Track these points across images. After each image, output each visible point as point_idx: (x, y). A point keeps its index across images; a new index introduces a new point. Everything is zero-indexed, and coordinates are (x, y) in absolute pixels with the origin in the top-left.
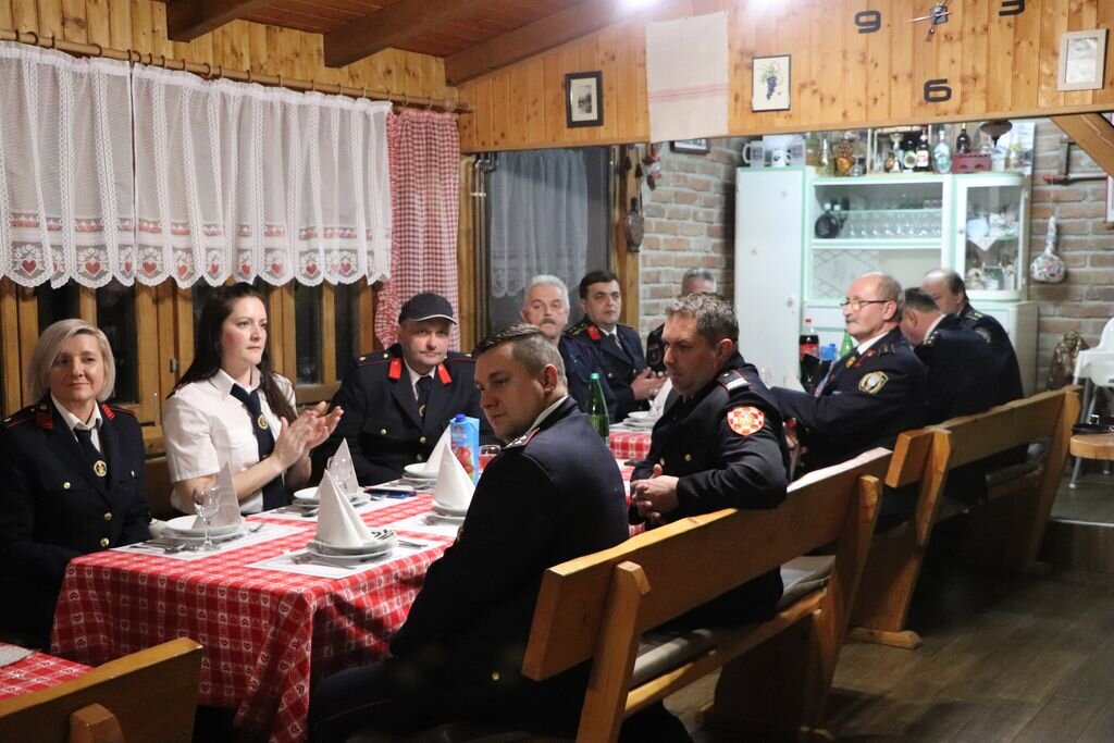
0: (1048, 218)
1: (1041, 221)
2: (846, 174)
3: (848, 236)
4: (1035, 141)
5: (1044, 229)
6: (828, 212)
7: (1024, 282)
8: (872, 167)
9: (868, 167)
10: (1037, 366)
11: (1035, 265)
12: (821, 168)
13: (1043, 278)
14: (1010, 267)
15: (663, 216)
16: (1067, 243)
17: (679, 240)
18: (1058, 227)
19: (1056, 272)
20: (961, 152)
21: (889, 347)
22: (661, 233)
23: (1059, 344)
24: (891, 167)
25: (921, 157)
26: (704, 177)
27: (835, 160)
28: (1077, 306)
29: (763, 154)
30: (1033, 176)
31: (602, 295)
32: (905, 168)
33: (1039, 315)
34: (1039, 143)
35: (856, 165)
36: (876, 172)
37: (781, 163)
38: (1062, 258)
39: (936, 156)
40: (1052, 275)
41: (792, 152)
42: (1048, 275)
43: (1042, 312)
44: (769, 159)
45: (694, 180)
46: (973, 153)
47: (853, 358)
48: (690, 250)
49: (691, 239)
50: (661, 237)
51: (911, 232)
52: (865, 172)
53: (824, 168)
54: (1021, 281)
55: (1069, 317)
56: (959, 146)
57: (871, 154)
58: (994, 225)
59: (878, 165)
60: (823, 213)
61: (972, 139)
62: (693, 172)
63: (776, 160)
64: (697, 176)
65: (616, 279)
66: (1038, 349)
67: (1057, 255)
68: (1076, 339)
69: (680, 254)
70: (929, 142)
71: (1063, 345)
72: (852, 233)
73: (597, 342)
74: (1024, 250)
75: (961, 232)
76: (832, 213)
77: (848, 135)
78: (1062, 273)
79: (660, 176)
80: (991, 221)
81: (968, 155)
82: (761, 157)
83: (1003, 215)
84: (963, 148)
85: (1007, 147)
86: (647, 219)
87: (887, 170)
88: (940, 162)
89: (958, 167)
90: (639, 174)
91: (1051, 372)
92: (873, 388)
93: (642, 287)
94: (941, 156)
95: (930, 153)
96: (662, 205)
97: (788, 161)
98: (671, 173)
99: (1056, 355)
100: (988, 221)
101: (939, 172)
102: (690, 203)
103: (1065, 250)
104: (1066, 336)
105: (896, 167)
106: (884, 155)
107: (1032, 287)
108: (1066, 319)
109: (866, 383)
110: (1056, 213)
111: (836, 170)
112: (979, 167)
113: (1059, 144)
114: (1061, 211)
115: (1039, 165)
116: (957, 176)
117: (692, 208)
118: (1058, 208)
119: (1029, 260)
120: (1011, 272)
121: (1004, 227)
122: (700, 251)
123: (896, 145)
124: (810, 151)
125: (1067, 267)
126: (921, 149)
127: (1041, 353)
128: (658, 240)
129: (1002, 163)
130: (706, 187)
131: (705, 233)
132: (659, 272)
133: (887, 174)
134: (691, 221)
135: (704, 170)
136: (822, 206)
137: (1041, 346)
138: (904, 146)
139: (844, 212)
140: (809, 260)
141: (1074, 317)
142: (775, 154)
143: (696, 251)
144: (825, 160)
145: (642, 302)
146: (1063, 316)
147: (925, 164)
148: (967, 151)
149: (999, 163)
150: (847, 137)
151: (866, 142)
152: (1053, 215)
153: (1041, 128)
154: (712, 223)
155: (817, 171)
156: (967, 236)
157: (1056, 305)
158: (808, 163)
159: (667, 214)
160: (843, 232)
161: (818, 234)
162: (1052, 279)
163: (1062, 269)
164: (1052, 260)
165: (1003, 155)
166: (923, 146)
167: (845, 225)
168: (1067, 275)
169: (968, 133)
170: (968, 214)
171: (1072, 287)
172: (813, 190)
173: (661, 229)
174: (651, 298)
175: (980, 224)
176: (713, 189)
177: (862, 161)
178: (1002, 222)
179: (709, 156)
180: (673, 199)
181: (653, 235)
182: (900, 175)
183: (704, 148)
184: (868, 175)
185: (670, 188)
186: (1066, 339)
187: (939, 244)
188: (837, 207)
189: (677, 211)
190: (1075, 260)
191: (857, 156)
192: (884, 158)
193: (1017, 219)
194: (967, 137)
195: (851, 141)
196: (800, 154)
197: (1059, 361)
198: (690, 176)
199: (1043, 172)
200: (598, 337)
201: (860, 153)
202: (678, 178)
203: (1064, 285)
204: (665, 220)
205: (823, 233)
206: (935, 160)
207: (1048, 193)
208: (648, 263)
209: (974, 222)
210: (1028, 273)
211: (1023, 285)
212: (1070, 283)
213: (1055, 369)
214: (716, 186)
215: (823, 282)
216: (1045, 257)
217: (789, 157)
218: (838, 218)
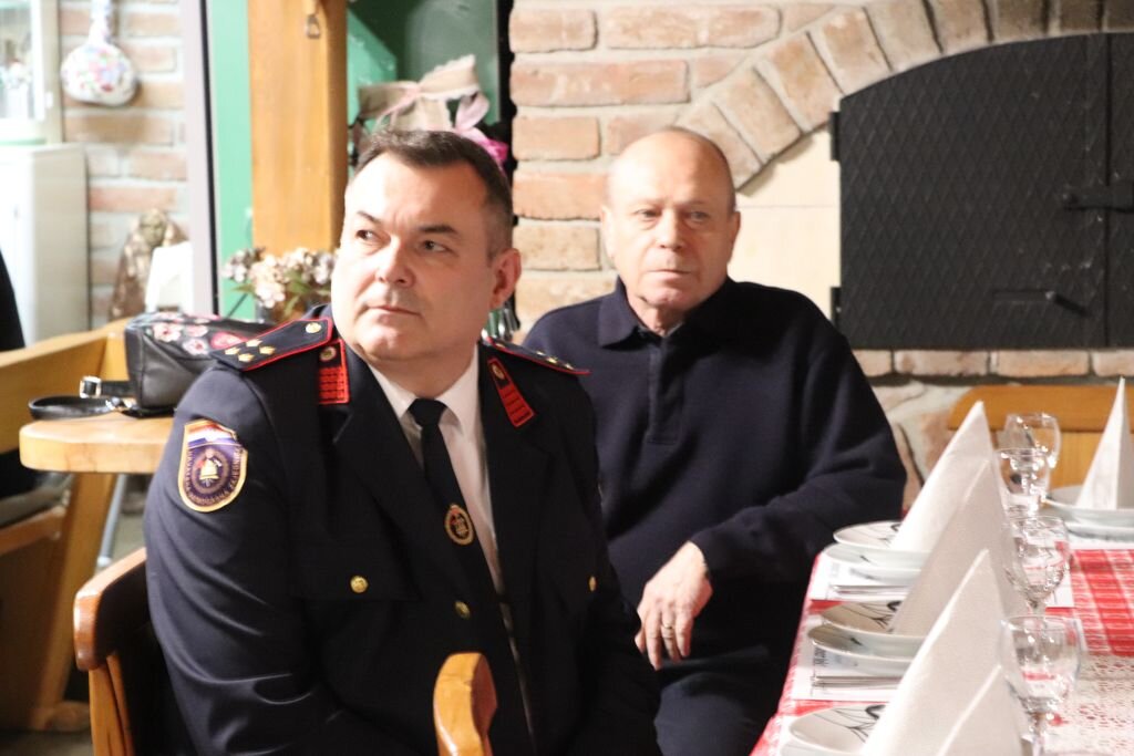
7: (50, 104)
10: (90, 285)
11: (69, 65)
13: (88, 96)
14: (16, 69)
16: (135, 20)
19: (114, 83)
23: (129, 238)
28: (164, 156)
33: (88, 176)
38: (126, 52)
40: (107, 89)
42: (97, 86)
43: (95, 169)
54: (45, 101)
55: (149, 178)
66: (90, 249)
67: (117, 45)
68: (161, 226)
71: (136, 237)
74: (45, 33)
78: (127, 84)
91: (116, 296)
99: (124, 262)
103: (131, 36)
104: (142, 218)
107: (72, 113)
108: (143, 184)
119: (57, 54)
120: (21, 80)
125: (138, 71)
127: (96, 256)
137: (97, 239)
141: (160, 179)
146: (137, 177)
157: (123, 154)
162: (110, 98)
163: (128, 77)
164: (104, 54)
168: (138, 90)
171: (151, 114)
186: (142, 226)
190: (155, 57)
203: (132, 112)
210: (56, 85)
211: (48, 111)
212: (145, 105)
213: (123, 290)
216: (91, 49)
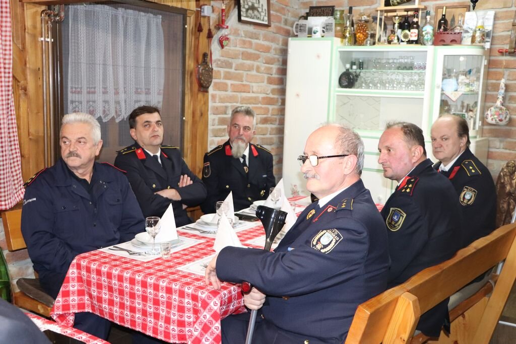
0: (500, 79)
1: (494, 81)
2: (361, 44)
3: (360, 87)
4: (494, 24)
5: (496, 87)
6: (348, 70)
7: (480, 125)
8: (379, 40)
9: (377, 40)
11: (489, 113)
12: (344, 40)
13: (494, 122)
15: (231, 68)
16: (511, 98)
17: (244, 85)
18: (506, 86)
19: (503, 118)
20: (441, 30)
21: (348, 204)
22: (229, 79)
23: (502, 170)
24: (392, 41)
25: (413, 34)
26: (266, 43)
27: (355, 35)
29: (307, 29)
30: (490, 50)
31: (148, 124)
32: (402, 41)
33: (489, 148)
34: (497, 26)
35: (369, 38)
36: (382, 43)
37: (319, 35)
38: (508, 108)
39: (424, 33)
40: (501, 120)
41: (326, 28)
42: (497, 120)
43: (491, 145)
44: (310, 32)
45: (257, 44)
46: (449, 32)
47: (313, 212)
48: (253, 92)
49: (254, 84)
50: (229, 82)
51: (404, 86)
52: (374, 44)
53: (347, 40)
55: (510, 150)
56: (439, 27)
57: (379, 31)
58: (462, 83)
59: (384, 38)
60: (345, 70)
61: (449, 22)
62: (257, 39)
63: (315, 33)
64: (261, 42)
65: (158, 112)
67: (505, 106)
68: (515, 167)
69: (244, 95)
70: (419, 23)
71: (505, 170)
72: (364, 85)
73: (143, 161)
74: (481, 102)
75: (438, 87)
76: (350, 70)
77: (364, 18)
78: (507, 119)
79: (227, 39)
80: (459, 80)
81: (446, 32)
82: (304, 31)
83: (468, 76)
84: (442, 28)
85: (474, 28)
86: (215, 69)
87: (389, 42)
88: (426, 38)
89: (438, 40)
90: (210, 36)
92: (325, 246)
93: (211, 117)
94: (427, 34)
95: (419, 32)
96: (230, 60)
97: (323, 34)
98: (239, 38)
99: (500, 177)
100: (457, 80)
101: (425, 45)
102: (254, 60)
103: (510, 103)
104: (507, 164)
105: (396, 41)
106: (389, 32)
107: (486, 127)
108: (508, 151)
109: (319, 240)
110: (505, 76)
111: (355, 41)
112: (454, 41)
113: (511, 27)
114: (509, 75)
115: (495, 42)
116: (437, 47)
117: (256, 63)
118: (507, 72)
119: (484, 109)
121: (468, 85)
122: (260, 93)
123: (396, 25)
124: (339, 28)
125: (511, 115)
126: (413, 28)
128: (226, 84)
129: (470, 39)
130: (268, 50)
131: (266, 81)
132: (226, 107)
133: (389, 45)
134: (254, 72)
135: (266, 38)
136: (345, 66)
138: (402, 27)
139: (358, 71)
140: (334, 102)
142: (314, 29)
143: (257, 93)
144: (347, 35)
145: (210, 127)
146: (506, 149)
147: (416, 39)
148: (445, 30)
149: (467, 39)
150: (363, 19)
151: (376, 23)
152: (503, 78)
153: (499, 16)
154: (272, 75)
155: (342, 42)
156: (442, 90)
157: (501, 141)
158: (336, 36)
159: (234, 66)
160: (357, 84)
161: (341, 84)
162: (501, 123)
163: (508, 117)
164: (501, 109)
165: (471, 34)
166: (415, 26)
167: (359, 79)
168: (511, 121)
169: (447, 17)
170: (444, 75)
171: (514, 129)
172: (338, 55)
173: (228, 76)
174: (218, 125)
175: (452, 82)
176: (272, 51)
177: (373, 36)
178: (467, 81)
179: (270, 29)
180: (241, 57)
181: (222, 81)
182: (398, 46)
183: (267, 23)
184: (376, 46)
185: (238, 48)
186: (508, 166)
187: (423, 95)
188: (354, 67)
189: (242, 65)
191: (370, 32)
192: (387, 35)
193: (478, 79)
194: (446, 21)
195: (366, 22)
196: (331, 30)
197: (502, 181)
198: (254, 41)
199: (498, 47)
200: (144, 157)
201: (372, 30)
202: (244, 42)
203: (508, 127)
204: (232, 70)
205: (344, 84)
206: (423, 36)
207: (501, 62)
208: (217, 100)
209: (447, 81)
210: (483, 119)
211: (479, 126)
213: (499, 187)
214: (275, 49)
215: (343, 118)
216: (497, 107)
217: (323, 32)
218: (354, 74)
